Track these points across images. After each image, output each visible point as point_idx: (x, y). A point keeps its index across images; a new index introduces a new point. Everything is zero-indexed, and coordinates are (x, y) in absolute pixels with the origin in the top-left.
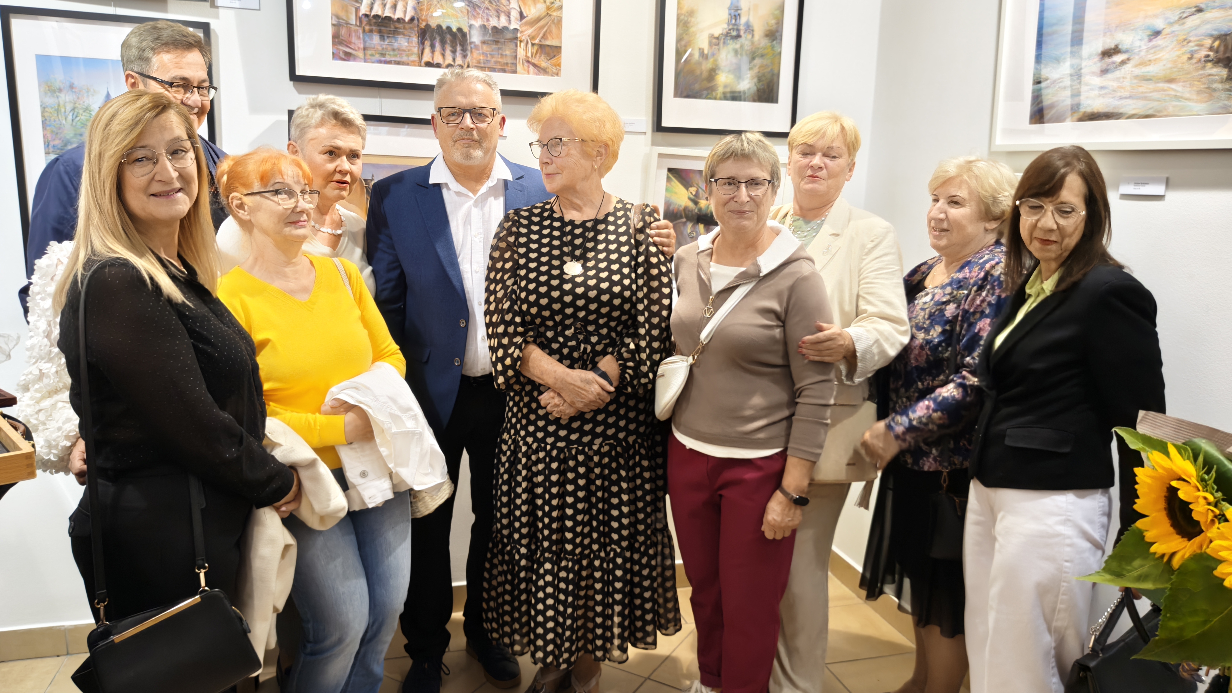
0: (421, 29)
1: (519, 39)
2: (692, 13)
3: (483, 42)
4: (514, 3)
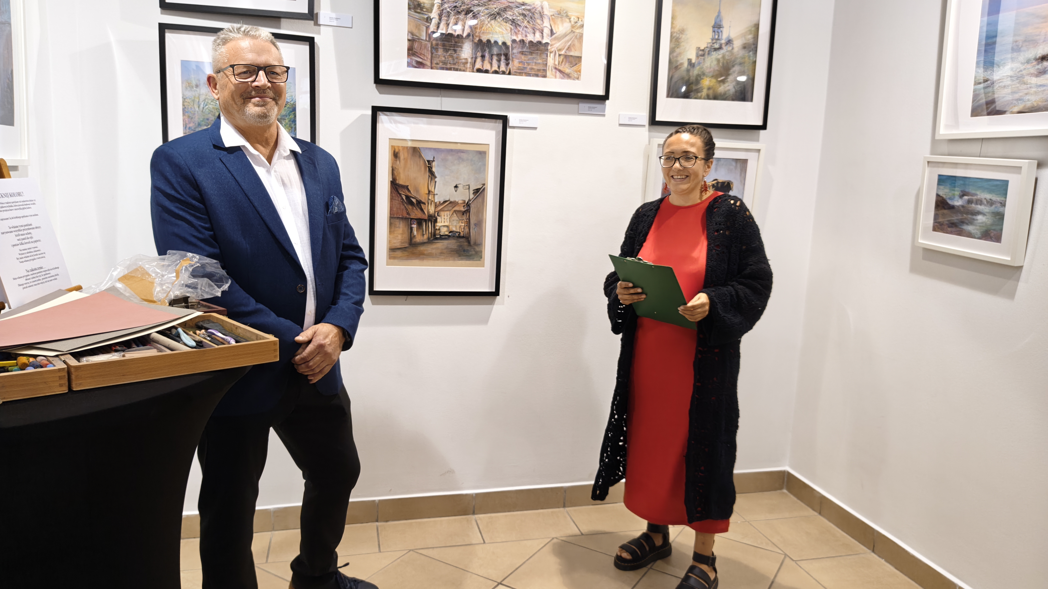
0: (475, 43)
1: (549, 51)
2: (682, 31)
3: (522, 53)
4: (546, 23)
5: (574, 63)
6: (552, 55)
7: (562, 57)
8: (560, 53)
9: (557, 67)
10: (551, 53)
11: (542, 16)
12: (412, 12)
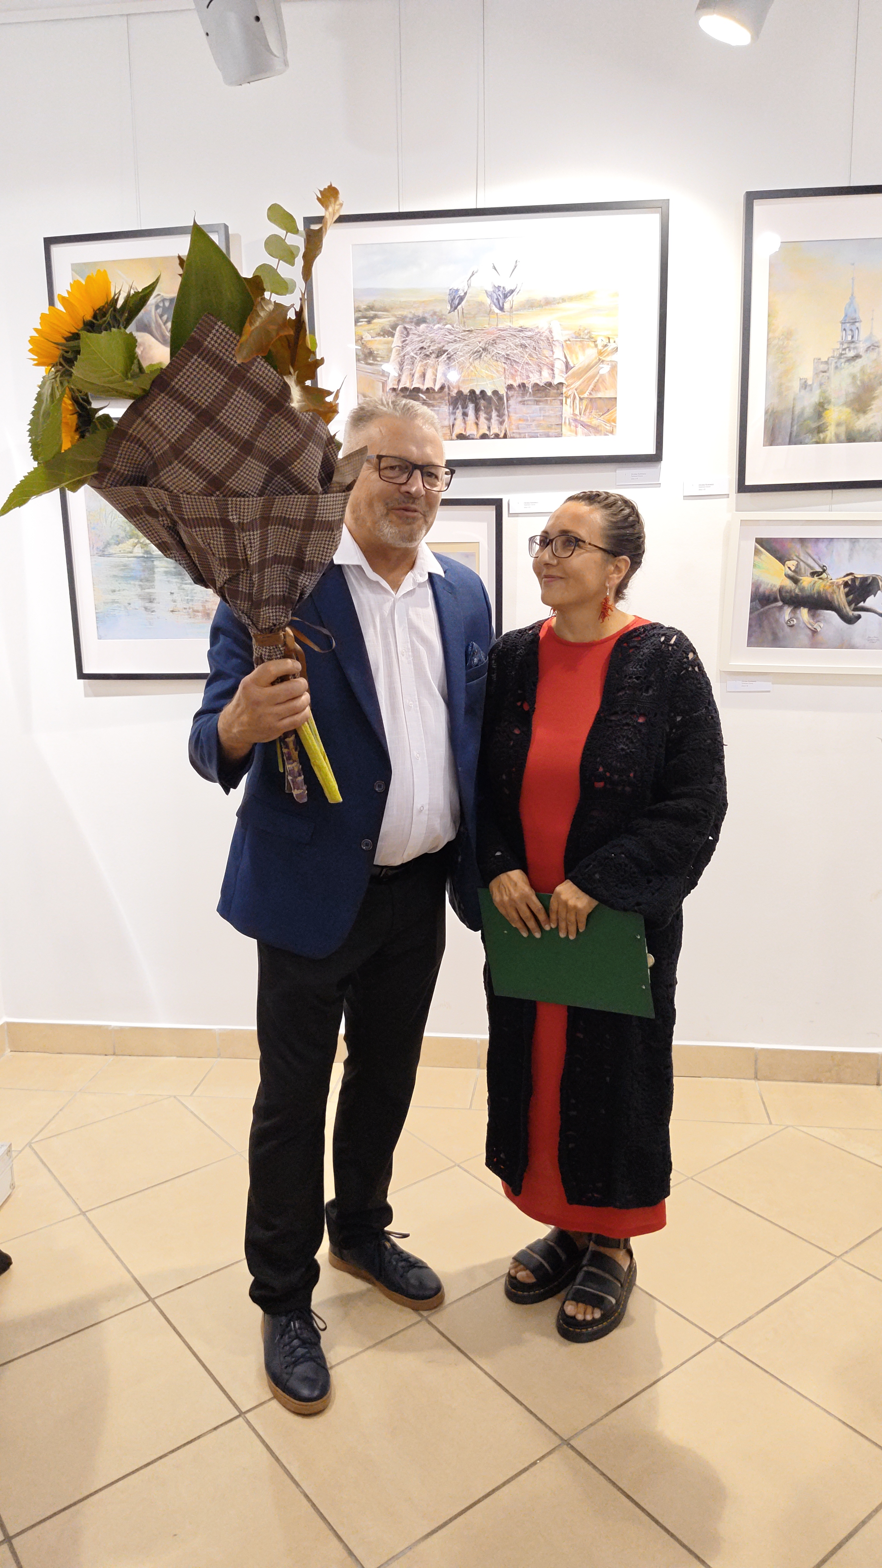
0: (452, 397)
1: (564, 395)
2: (789, 335)
3: (523, 403)
4: (558, 353)
5: (605, 409)
6: (569, 400)
7: (585, 402)
8: (582, 397)
9: (578, 418)
10: (566, 397)
11: (550, 342)
12: (362, 365)
